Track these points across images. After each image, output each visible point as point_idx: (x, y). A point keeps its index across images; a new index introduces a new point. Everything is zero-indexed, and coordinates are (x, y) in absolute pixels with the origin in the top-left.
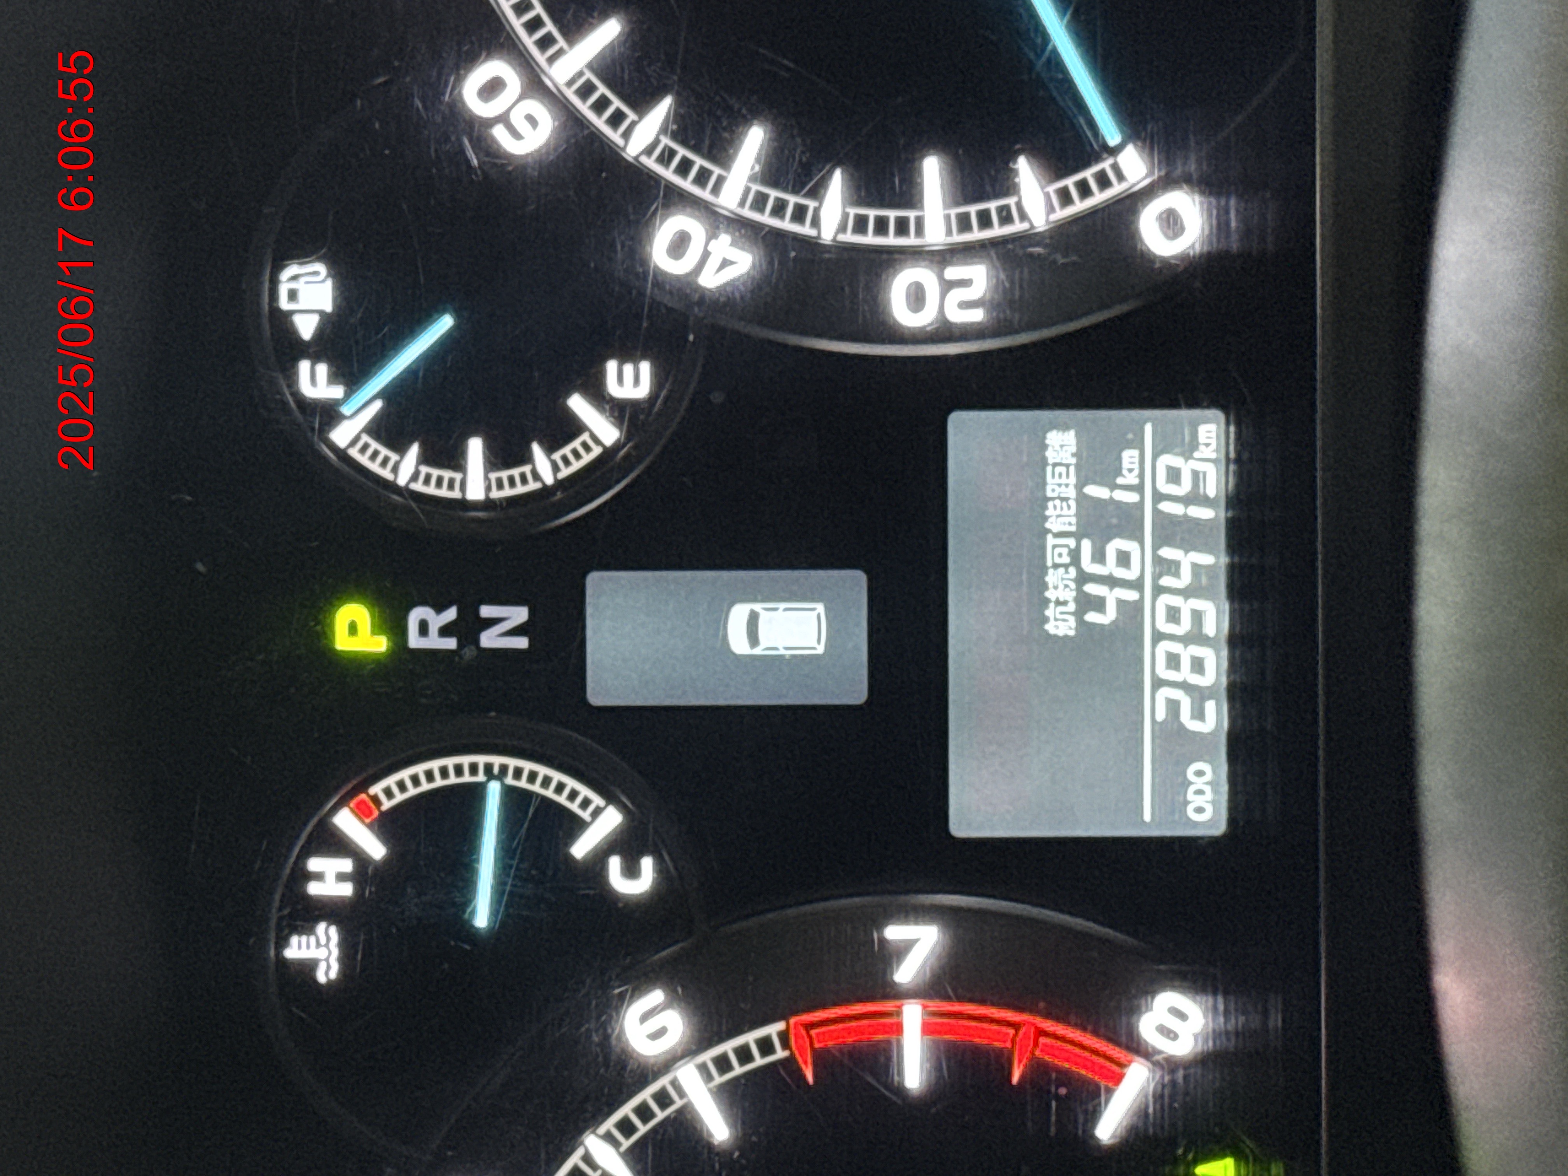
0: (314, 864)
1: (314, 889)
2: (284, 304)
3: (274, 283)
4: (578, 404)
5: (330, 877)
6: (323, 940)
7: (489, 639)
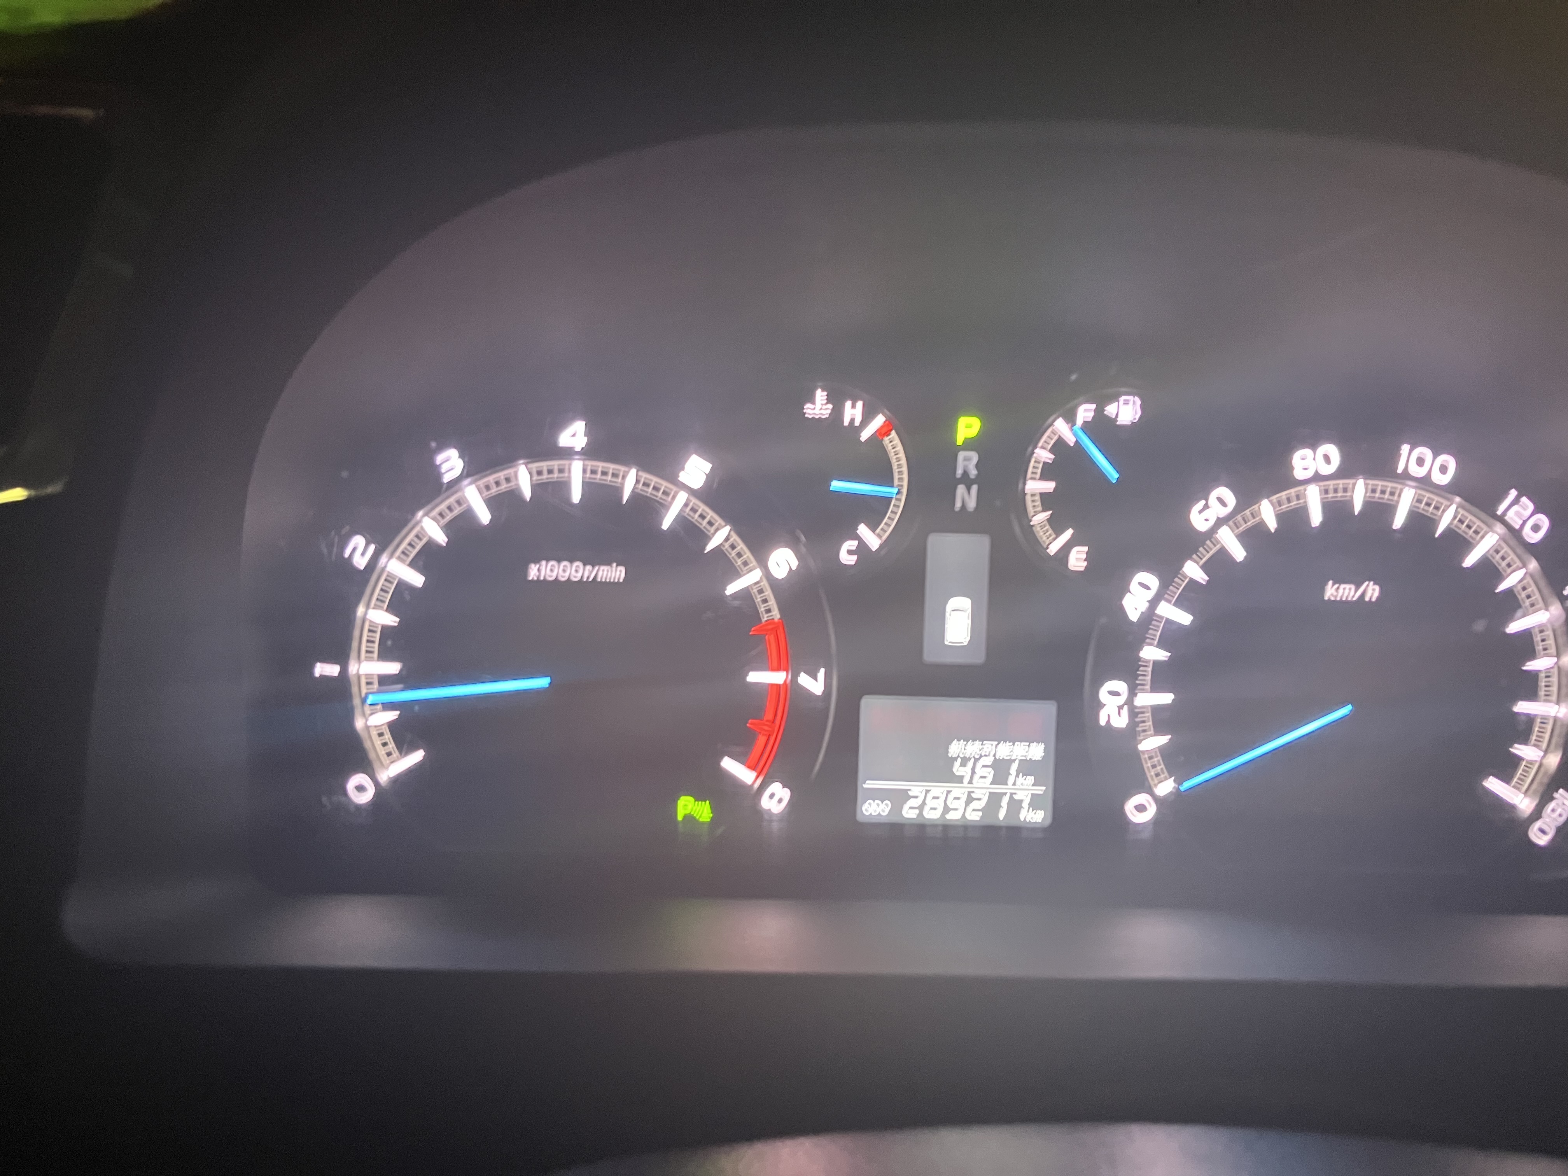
0: (860, 404)
1: (848, 404)
2: (1123, 398)
3: (1134, 395)
4: (1068, 534)
5: (853, 411)
6: (824, 407)
7: (961, 489)
